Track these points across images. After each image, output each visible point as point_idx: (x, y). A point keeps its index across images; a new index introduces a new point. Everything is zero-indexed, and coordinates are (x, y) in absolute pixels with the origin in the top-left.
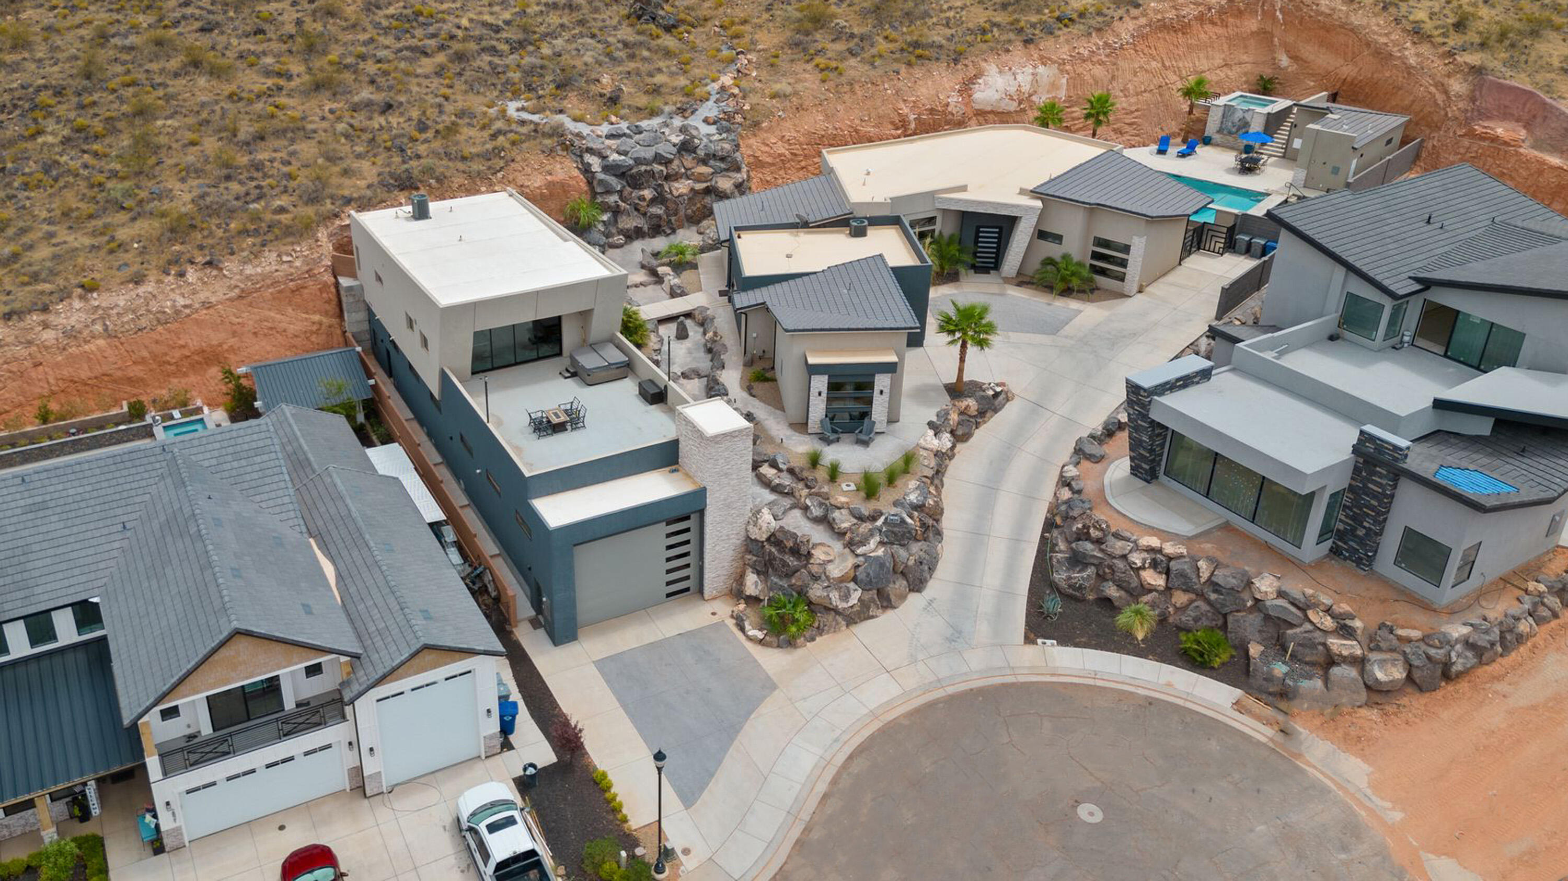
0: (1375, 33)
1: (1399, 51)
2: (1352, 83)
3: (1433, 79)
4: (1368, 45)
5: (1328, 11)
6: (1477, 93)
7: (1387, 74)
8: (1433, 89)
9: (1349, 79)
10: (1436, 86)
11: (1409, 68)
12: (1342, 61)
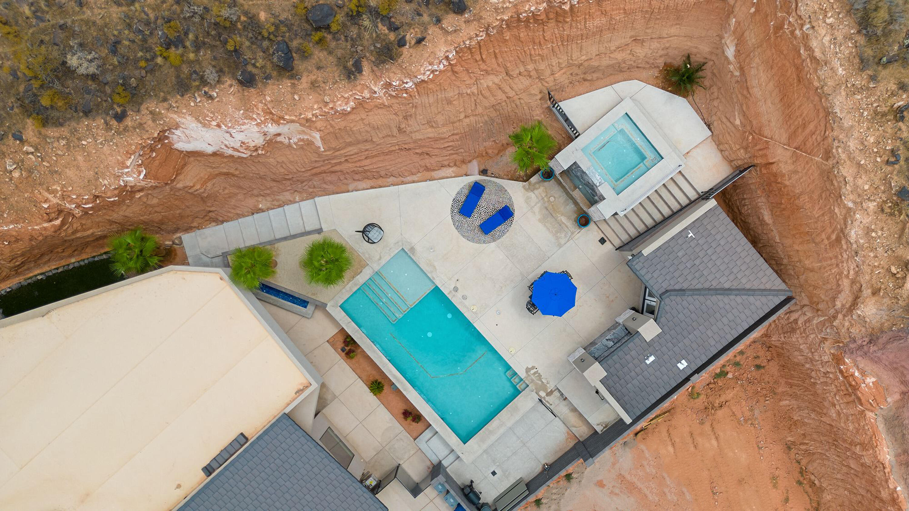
0: (846, 148)
1: (855, 202)
2: (775, 175)
3: (857, 273)
4: (828, 155)
5: (818, 54)
6: (884, 339)
7: (817, 213)
8: (846, 283)
9: (774, 168)
10: (853, 282)
11: (842, 235)
12: (784, 138)
